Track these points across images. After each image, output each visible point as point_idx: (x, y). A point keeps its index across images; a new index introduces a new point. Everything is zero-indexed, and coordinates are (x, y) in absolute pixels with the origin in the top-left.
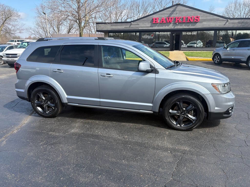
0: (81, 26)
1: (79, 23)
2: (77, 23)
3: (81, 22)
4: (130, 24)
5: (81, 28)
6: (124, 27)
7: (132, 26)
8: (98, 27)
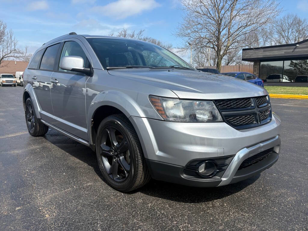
0: (219, 54)
1: (218, 50)
2: (215, 50)
3: (220, 48)
4: (294, 47)
5: (220, 56)
6: (283, 52)
7: (296, 50)
8: (245, 55)
